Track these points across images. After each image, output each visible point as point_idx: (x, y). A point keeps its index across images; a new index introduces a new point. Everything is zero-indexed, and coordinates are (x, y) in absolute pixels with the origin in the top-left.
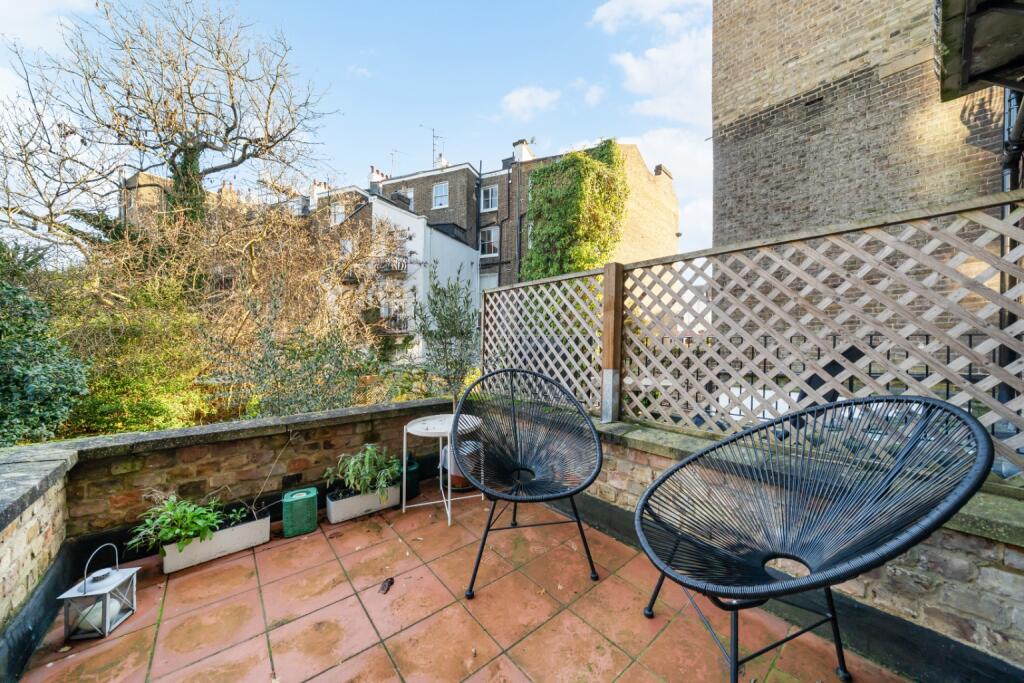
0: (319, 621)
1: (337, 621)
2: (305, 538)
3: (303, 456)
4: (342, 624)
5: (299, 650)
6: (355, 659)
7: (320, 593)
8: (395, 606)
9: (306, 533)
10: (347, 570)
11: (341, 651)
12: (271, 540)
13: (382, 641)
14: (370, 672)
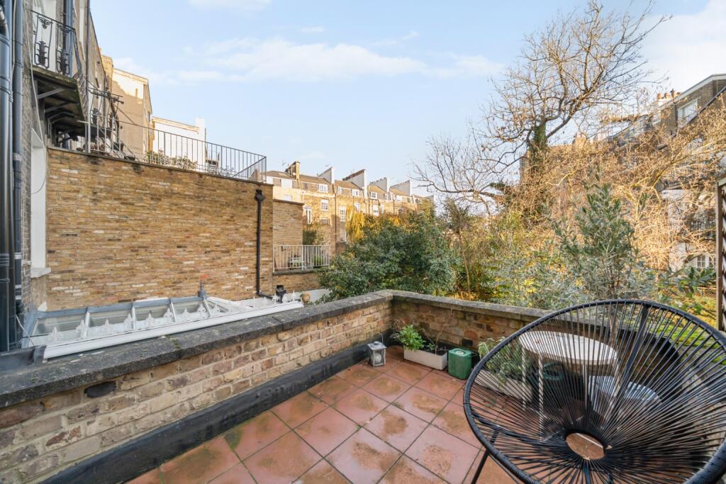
0: (405, 418)
1: (408, 426)
2: (454, 380)
3: (473, 330)
4: (407, 429)
5: (386, 421)
6: (388, 446)
7: (421, 408)
8: (432, 449)
9: (457, 378)
10: (444, 410)
11: (391, 439)
12: (443, 370)
13: (403, 454)
14: (383, 458)
